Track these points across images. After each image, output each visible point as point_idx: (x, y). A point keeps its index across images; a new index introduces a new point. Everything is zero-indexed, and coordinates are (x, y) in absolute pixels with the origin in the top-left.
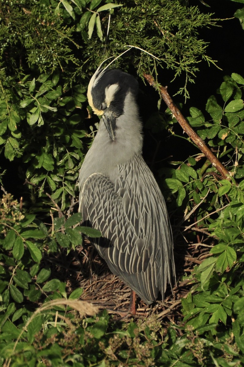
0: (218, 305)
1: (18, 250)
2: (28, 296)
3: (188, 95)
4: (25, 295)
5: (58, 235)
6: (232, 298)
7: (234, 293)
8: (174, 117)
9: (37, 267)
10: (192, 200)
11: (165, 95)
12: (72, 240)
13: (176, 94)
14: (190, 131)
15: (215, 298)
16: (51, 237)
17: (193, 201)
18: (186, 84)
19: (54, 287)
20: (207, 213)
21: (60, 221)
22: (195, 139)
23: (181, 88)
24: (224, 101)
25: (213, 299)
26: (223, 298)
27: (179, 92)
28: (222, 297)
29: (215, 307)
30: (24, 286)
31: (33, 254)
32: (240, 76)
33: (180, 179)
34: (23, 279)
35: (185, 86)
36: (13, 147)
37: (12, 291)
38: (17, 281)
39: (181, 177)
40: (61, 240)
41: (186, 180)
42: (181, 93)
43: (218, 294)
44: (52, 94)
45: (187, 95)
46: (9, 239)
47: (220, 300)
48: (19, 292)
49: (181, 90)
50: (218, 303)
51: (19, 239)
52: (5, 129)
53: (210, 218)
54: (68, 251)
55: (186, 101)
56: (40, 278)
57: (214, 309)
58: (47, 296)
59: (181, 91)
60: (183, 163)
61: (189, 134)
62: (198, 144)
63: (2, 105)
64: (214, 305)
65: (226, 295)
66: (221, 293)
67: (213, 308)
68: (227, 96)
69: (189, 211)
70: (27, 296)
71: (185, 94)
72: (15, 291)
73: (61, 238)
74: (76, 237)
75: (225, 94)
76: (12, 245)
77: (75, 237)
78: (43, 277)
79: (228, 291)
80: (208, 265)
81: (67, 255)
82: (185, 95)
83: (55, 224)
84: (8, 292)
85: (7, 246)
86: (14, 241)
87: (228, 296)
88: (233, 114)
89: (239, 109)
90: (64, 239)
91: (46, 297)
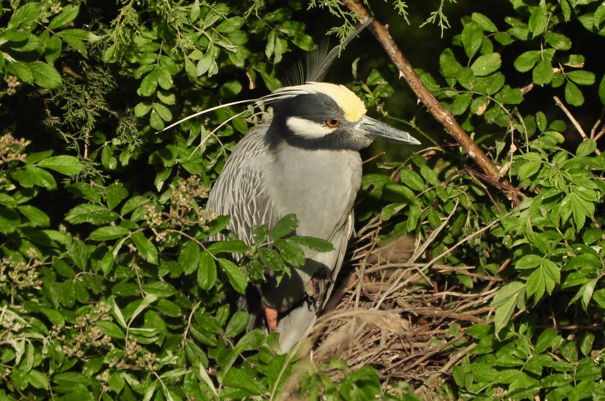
0: (517, 371)
1: (206, 273)
2: (216, 358)
3: (447, 22)
4: (210, 357)
5: (263, 252)
6: (540, 358)
7: (541, 352)
8: (402, 77)
9: (226, 310)
10: (425, 222)
11: (386, 39)
12: (287, 258)
13: (424, 24)
14: (430, 98)
15: (511, 359)
16: (251, 256)
17: (428, 224)
18: (442, 5)
19: (255, 342)
20: (446, 248)
21: (263, 230)
22: (438, 112)
23: (432, 13)
24: (469, 56)
25: (508, 361)
26: (525, 360)
27: (429, 20)
28: (522, 358)
29: (513, 374)
30: (209, 340)
31: (232, 278)
32: (485, 17)
33: (409, 185)
34: (207, 329)
35: (441, 9)
36: (162, 119)
37: (189, 350)
38: (196, 333)
39: (411, 182)
40: (268, 259)
41: (418, 187)
42: (432, 20)
43: (515, 352)
44: (229, 25)
45: (444, 23)
46: (190, 256)
47: (520, 362)
48: (201, 351)
49: (433, 15)
50: (518, 367)
51: (206, 256)
52: (154, 86)
53: (452, 255)
54: (279, 279)
55: (442, 34)
56: (231, 329)
57: (512, 377)
58: (245, 360)
59: (432, 17)
60: (403, 165)
61: (428, 104)
62: (445, 121)
63: (146, 46)
64: (511, 371)
65: (529, 356)
66: (519, 352)
67: (509, 376)
68: (472, 47)
69: (422, 242)
70: (214, 358)
71: (441, 21)
72: (194, 350)
73: (268, 257)
74: (294, 252)
75: (470, 45)
76: (197, 267)
77: (291, 253)
78: (237, 327)
79: (531, 350)
80: (508, 296)
81: (278, 286)
82: (441, 23)
83: (255, 235)
84: (184, 352)
85: (188, 268)
86: (198, 260)
87: (531, 356)
88: (482, 79)
89: (494, 70)
90: (274, 258)
91: (243, 360)
